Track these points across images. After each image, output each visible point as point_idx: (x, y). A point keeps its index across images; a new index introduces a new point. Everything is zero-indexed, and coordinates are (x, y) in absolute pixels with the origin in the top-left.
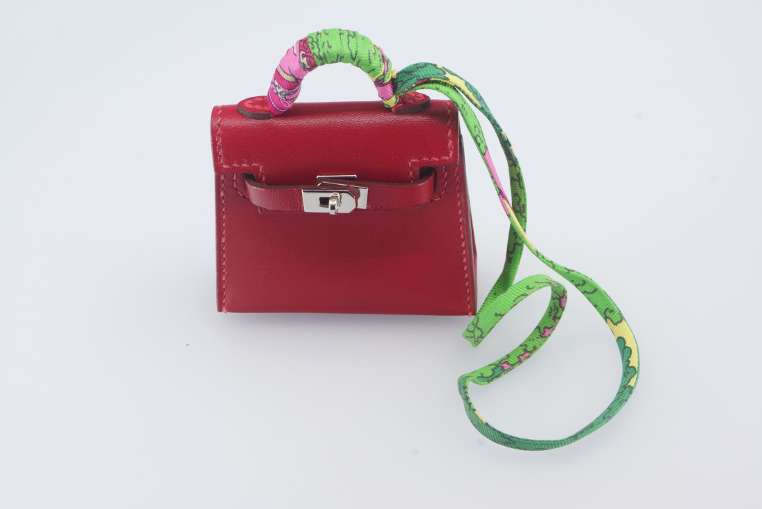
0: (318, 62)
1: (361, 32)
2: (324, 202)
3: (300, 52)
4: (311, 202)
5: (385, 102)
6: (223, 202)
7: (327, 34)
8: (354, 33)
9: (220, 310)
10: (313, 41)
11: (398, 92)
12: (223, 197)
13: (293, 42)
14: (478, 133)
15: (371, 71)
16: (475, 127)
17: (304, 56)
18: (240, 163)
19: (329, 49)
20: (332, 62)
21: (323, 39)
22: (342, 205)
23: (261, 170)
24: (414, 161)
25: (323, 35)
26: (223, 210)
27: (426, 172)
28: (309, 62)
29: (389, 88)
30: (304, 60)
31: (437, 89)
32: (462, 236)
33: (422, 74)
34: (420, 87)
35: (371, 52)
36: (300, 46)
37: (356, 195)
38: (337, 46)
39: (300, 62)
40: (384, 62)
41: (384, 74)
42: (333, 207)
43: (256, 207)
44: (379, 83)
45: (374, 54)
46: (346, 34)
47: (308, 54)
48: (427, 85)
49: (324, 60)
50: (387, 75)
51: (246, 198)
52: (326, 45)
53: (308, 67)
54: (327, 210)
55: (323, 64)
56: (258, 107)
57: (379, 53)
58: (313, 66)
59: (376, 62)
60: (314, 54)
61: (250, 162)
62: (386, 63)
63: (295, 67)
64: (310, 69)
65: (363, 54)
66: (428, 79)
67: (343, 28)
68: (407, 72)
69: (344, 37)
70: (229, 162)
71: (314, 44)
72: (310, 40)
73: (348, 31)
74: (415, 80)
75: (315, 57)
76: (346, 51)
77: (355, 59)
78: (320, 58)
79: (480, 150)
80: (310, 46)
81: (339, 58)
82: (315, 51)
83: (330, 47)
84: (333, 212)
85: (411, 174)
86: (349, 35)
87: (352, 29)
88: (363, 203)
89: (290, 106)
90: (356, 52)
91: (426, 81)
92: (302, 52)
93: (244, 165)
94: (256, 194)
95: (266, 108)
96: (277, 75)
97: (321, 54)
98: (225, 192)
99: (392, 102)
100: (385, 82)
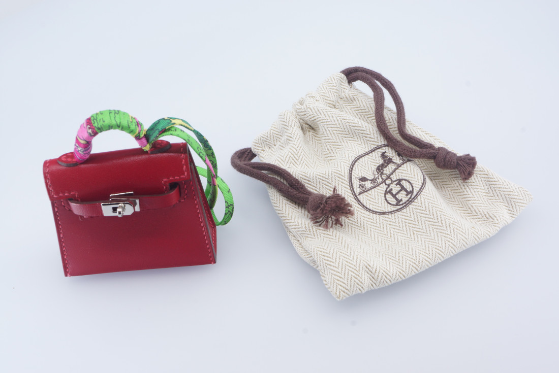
0: (98, 131)
1: (122, 110)
2: (115, 209)
3: (87, 126)
4: (107, 211)
5: (143, 148)
6: (58, 214)
7: (102, 114)
8: (118, 111)
9: (66, 275)
10: (94, 119)
11: (150, 141)
12: (57, 212)
13: (83, 121)
14: (200, 151)
15: (131, 132)
16: (198, 148)
17: (89, 128)
18: (64, 193)
19: (103, 123)
20: (106, 130)
21: (100, 117)
22: (126, 210)
23: (76, 196)
24: (165, 180)
25: (100, 115)
26: (58, 218)
27: (173, 185)
28: (93, 132)
29: (144, 140)
30: (90, 131)
31: (171, 134)
32: (201, 220)
33: (160, 127)
34: (161, 135)
35: (129, 121)
36: (87, 122)
37: (134, 204)
38: (108, 121)
39: (87, 132)
40: (138, 126)
41: (139, 133)
42: (120, 213)
43: (77, 215)
44: (138, 138)
45: (131, 122)
46: (113, 112)
47: (92, 127)
48: (165, 134)
49: (101, 129)
50: (141, 133)
51: (70, 210)
52: (102, 120)
53: (93, 134)
54: (117, 214)
55: (101, 132)
56: (69, 160)
57: (134, 121)
58: (95, 134)
59: (133, 127)
60: (95, 127)
61: (69, 192)
62: (140, 126)
63: (86, 135)
64: (95, 135)
65: (125, 123)
66: (165, 129)
67: (112, 109)
68: (152, 129)
69: (112, 115)
70: (57, 193)
71: (95, 121)
72: (92, 119)
73: (115, 110)
74: (157, 132)
75: (96, 129)
76: (114, 123)
77: (119, 126)
78: (99, 129)
79: (203, 160)
80: (93, 122)
81: (110, 127)
82: (96, 125)
83: (104, 122)
84: (120, 216)
85: (165, 187)
86: (115, 113)
87: (117, 109)
88: (137, 209)
89: (87, 157)
90: (120, 123)
91: (164, 131)
92: (89, 126)
93: (66, 194)
94: (76, 208)
95: (74, 160)
96: (77, 141)
97: (99, 126)
98: (58, 208)
99: (147, 148)
100: (141, 137)
